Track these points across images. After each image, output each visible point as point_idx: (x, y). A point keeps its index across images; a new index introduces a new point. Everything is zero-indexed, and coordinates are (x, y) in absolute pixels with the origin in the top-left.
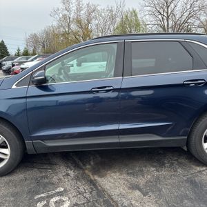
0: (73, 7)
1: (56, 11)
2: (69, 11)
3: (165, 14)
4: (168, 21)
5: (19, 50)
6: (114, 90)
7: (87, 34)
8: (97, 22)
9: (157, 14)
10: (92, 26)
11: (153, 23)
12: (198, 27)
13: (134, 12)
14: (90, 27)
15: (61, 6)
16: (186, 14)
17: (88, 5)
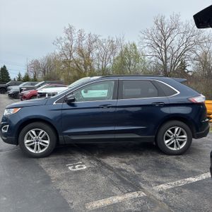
0: (76, 37)
1: (59, 40)
2: (71, 40)
3: (163, 47)
4: (166, 53)
5: (20, 75)
6: (113, 107)
7: (88, 63)
8: (98, 51)
9: (155, 46)
10: (93, 55)
11: (151, 54)
12: (194, 59)
13: (134, 45)
14: (91, 56)
15: (64, 35)
16: (182, 48)
17: (89, 35)
